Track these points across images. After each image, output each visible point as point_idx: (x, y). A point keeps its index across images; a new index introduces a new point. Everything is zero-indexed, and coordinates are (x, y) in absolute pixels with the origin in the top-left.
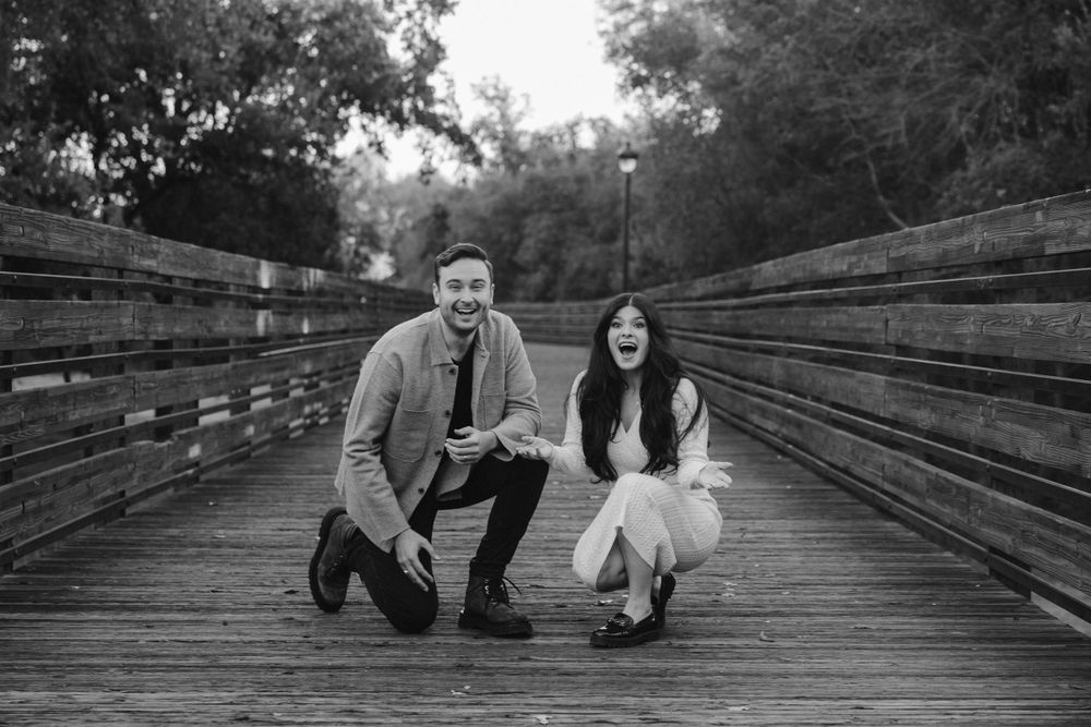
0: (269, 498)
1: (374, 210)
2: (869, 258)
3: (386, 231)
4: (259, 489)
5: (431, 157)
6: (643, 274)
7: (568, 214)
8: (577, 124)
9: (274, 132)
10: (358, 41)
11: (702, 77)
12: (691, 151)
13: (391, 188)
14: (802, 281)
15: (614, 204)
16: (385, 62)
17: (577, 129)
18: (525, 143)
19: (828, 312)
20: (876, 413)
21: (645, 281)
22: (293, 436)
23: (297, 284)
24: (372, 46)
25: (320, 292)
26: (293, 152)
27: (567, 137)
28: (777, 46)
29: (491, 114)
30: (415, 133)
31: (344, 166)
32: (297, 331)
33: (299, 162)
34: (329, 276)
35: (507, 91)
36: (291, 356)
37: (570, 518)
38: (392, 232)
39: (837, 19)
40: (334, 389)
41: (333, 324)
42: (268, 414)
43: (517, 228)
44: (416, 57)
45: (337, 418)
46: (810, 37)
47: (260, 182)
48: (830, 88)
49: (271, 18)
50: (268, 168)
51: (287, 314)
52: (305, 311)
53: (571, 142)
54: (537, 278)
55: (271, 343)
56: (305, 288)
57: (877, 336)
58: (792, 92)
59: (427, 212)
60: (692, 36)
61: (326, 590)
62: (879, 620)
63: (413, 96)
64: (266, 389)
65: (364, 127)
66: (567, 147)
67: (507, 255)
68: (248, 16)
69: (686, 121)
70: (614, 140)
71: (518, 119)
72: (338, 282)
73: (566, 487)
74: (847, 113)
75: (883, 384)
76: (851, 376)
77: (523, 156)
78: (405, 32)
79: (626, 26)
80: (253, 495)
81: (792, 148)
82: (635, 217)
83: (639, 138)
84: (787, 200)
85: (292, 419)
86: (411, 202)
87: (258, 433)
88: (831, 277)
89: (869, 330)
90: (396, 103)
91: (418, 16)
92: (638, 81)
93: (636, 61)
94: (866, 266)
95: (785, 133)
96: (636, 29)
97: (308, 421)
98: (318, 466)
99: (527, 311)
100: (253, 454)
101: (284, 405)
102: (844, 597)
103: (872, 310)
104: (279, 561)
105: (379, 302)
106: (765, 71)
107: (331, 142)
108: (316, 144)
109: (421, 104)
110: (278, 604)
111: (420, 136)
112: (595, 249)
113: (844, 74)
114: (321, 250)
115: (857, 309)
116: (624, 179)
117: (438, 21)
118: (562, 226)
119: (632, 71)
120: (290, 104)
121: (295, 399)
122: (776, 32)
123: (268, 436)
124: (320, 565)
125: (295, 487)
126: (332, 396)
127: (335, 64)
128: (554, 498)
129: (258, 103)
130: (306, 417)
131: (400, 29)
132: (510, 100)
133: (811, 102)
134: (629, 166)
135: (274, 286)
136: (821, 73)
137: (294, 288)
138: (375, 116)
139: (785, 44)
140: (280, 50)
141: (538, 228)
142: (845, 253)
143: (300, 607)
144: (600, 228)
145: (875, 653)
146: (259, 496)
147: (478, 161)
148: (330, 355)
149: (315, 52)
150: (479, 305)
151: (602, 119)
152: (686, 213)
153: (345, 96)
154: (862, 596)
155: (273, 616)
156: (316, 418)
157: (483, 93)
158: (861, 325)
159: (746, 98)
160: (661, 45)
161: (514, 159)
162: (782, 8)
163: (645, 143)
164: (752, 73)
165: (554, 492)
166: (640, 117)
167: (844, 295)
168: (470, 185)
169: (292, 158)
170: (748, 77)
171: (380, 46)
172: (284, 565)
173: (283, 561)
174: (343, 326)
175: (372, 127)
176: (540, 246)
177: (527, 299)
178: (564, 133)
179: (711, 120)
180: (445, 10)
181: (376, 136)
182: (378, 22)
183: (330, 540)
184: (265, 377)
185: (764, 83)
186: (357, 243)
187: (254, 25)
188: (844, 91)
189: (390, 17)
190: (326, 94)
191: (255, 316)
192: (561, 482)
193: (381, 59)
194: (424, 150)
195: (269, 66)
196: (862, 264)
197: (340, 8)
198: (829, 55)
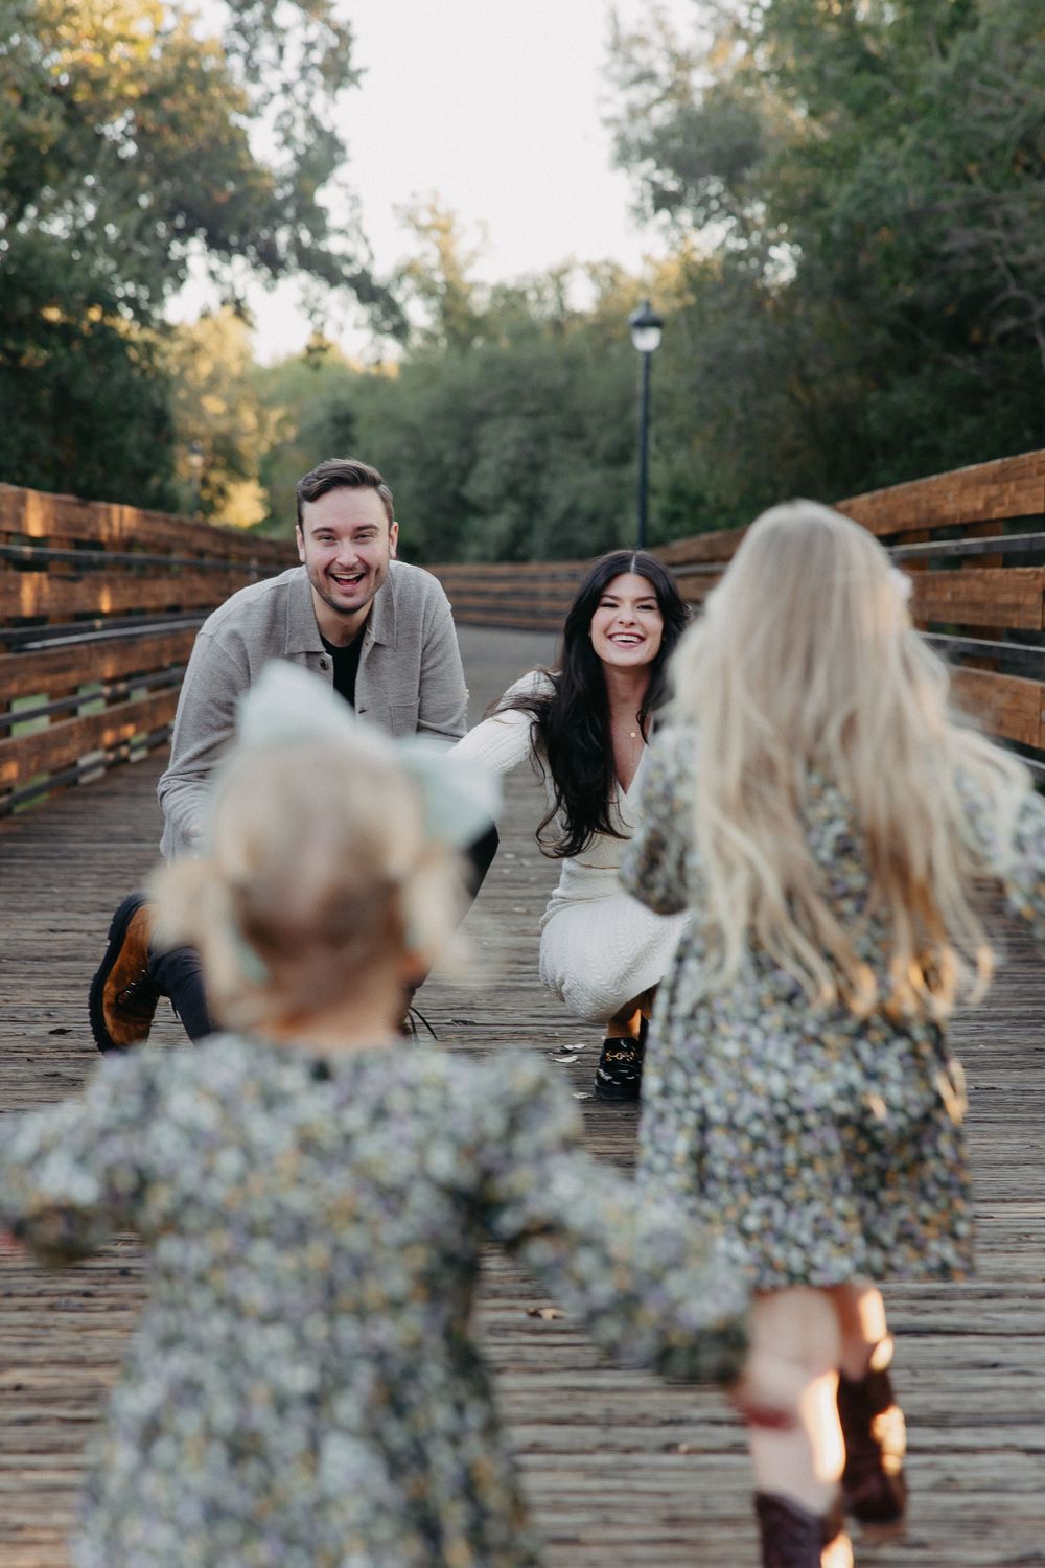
0: (36, 880)
1: (232, 412)
2: (1018, 489)
3: (254, 447)
4: (23, 866)
5: (322, 325)
6: (672, 517)
7: (551, 420)
8: (565, 271)
9: (62, 283)
10: (201, 132)
11: (769, 194)
12: (751, 316)
13: (263, 376)
14: (914, 527)
15: (625, 405)
16: (246, 166)
17: (565, 279)
18: (480, 303)
19: (955, 578)
20: (1027, 742)
21: (676, 528)
22: (85, 779)
23: (91, 529)
24: (224, 139)
25: (129, 544)
26: (95, 314)
27: (549, 293)
28: (886, 144)
29: (425, 255)
30: (297, 283)
31: (179, 338)
32: (90, 608)
33: (103, 331)
34: (147, 518)
35: (450, 216)
36: (83, 647)
37: (528, 913)
38: (264, 448)
39: (986, 99)
40: (155, 703)
41: (154, 596)
42: (41, 743)
43: (467, 442)
44: (298, 158)
45: (161, 751)
46: (941, 129)
47: (39, 363)
48: (976, 213)
49: (58, 92)
50: (55, 340)
51: (74, 580)
52: (103, 574)
53: (556, 299)
54: (500, 525)
55: (47, 627)
56: (104, 538)
57: (1029, 616)
58: (912, 219)
59: (321, 414)
60: (753, 126)
61: (116, 1026)
62: (1015, 1075)
63: (293, 223)
64: (40, 702)
65: (212, 274)
66: (550, 309)
67: (451, 486)
68: (16, 88)
69: (742, 266)
70: (627, 298)
71: (469, 263)
72: (162, 526)
73: (526, 862)
74: (1002, 253)
75: (1038, 694)
76: (989, 681)
77: (477, 324)
78: (279, 117)
79: (647, 109)
80: (10, 875)
81: (913, 312)
82: (660, 426)
83: (665, 294)
84: (907, 395)
85: (83, 752)
86: (293, 396)
87: (24, 774)
88: (958, 521)
89: (1017, 607)
90: (265, 234)
91: (300, 90)
92: (665, 200)
93: (659, 167)
94: (1013, 502)
95: (901, 287)
96: (662, 115)
97: (111, 756)
98: (123, 829)
99: (484, 578)
100: (18, 809)
101: (70, 732)
102: (962, 1039)
103: (1021, 574)
104: (43, 982)
105: (233, 562)
106: (867, 184)
107: (157, 298)
108: (132, 302)
109: (305, 237)
110: (37, 1052)
111: (305, 290)
112: (595, 477)
113: (997, 190)
114: (143, 476)
115: (998, 573)
116: (641, 360)
117: (334, 99)
118: (541, 439)
119: (654, 184)
120: (90, 236)
121: (88, 720)
122: (886, 120)
123: (44, 778)
124: (107, 985)
125: (80, 862)
126: (152, 715)
127: (165, 169)
128: (504, 881)
129: (36, 232)
130: (110, 749)
131: (271, 112)
132: (456, 231)
133: (943, 236)
134: (648, 340)
135: (51, 532)
136: (960, 188)
137: (85, 536)
138: (231, 256)
139: (900, 141)
140: (72, 146)
141: (501, 443)
142: (981, 481)
143: (73, 1055)
144: (605, 441)
145: (1003, 1128)
146: (21, 876)
147: (401, 331)
148: (148, 647)
149: (130, 149)
150: (368, 567)
151: (606, 263)
152: (740, 417)
153: (180, 222)
154: (993, 1038)
155: (25, 1071)
156: (124, 751)
157: (411, 220)
158: (1006, 598)
159: (836, 229)
160: (700, 141)
161: (463, 328)
162: (897, 81)
163: (677, 304)
164: (848, 188)
165: (506, 871)
166: (668, 260)
167: (980, 550)
168: (391, 370)
169: (93, 325)
170: (841, 195)
171: (238, 140)
172: (51, 987)
173: (52, 981)
174: (169, 600)
175: (226, 273)
176: (506, 470)
177: (483, 559)
178: (545, 286)
179: (783, 264)
180: (346, 81)
181: (233, 289)
182: (234, 99)
183: (125, 944)
184: (35, 683)
185: (865, 204)
186: (204, 465)
187: (25, 103)
188: (998, 218)
189: (254, 92)
190: (148, 219)
191: (19, 582)
192: (519, 855)
193: (240, 160)
194: (313, 312)
195: (52, 171)
196: (1007, 499)
197: (172, 76)
198: (973, 158)
